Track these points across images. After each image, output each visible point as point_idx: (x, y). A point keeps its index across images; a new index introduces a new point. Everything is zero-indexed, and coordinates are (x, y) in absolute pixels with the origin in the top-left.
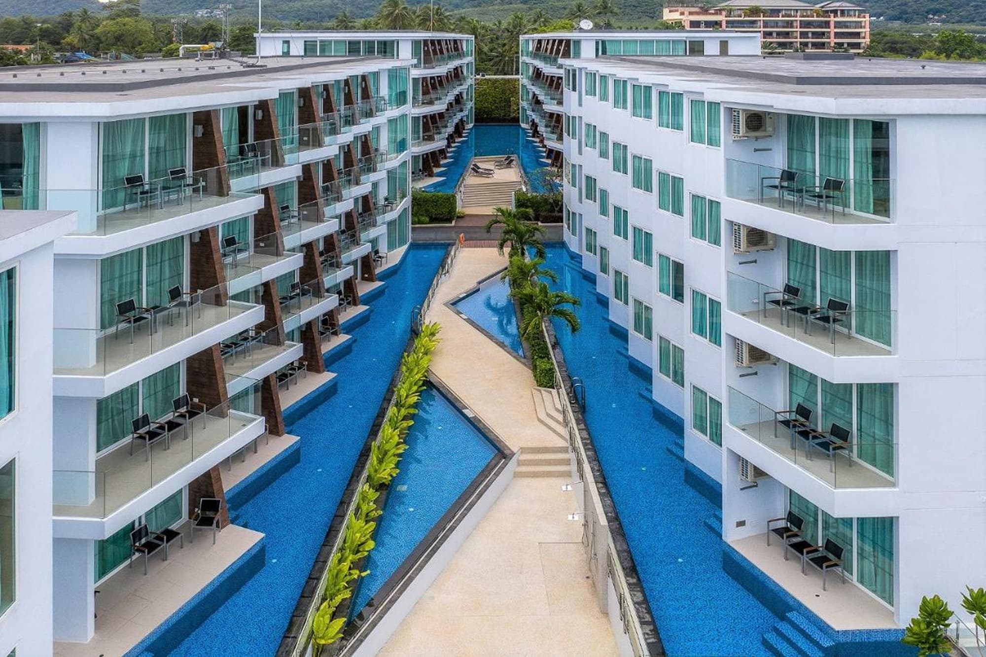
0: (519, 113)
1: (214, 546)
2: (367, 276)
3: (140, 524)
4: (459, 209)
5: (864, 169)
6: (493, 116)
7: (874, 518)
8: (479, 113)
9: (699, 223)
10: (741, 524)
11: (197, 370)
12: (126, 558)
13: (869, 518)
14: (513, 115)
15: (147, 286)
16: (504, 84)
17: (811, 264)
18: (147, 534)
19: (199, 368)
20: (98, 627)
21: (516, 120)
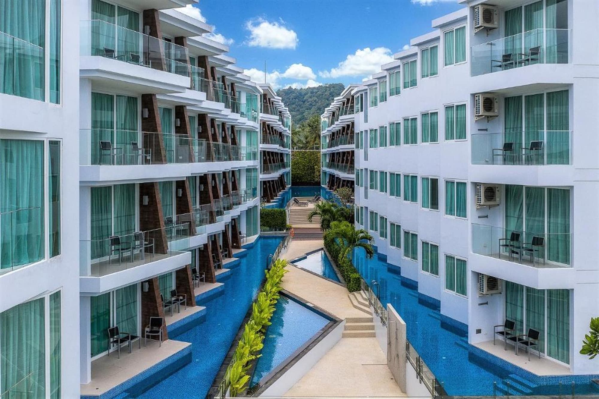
0: (320, 178)
1: (160, 348)
2: (235, 244)
3: (113, 326)
4: (288, 223)
5: (552, 36)
6: (303, 180)
7: (557, 290)
8: (295, 178)
9: (450, 129)
10: (479, 331)
11: (147, 220)
12: (105, 350)
13: (555, 290)
14: (316, 180)
15: (117, 143)
16: (311, 155)
17: (519, 126)
18: (117, 334)
19: (148, 218)
20: (92, 377)
21: (318, 184)
